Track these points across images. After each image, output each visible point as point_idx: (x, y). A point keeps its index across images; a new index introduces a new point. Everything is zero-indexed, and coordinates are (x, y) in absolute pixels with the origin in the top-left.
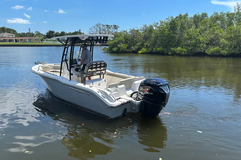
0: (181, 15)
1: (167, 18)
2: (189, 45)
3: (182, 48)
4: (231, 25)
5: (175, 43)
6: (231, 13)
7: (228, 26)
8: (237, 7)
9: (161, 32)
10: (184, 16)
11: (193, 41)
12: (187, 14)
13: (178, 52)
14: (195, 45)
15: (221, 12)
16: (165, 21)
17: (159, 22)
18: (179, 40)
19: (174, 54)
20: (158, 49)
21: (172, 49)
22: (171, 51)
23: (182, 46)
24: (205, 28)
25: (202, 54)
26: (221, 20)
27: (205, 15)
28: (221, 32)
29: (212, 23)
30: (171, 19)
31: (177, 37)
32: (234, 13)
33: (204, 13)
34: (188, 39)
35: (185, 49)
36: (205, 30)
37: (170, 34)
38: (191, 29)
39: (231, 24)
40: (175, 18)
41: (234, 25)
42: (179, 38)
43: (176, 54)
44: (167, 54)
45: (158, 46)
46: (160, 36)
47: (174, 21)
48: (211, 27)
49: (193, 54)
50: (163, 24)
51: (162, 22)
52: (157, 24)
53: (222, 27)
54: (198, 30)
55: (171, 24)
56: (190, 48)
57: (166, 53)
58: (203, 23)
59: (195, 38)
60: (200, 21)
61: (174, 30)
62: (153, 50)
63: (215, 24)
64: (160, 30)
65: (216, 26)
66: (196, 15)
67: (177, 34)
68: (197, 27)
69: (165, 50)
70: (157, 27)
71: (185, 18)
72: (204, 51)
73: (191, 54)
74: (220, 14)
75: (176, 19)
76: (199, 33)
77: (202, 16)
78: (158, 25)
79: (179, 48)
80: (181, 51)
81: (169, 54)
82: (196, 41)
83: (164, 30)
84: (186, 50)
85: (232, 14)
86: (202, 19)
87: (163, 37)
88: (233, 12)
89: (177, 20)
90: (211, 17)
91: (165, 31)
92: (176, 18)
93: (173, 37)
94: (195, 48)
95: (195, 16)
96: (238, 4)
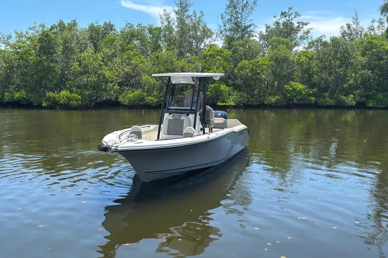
0: (61, 24)
1: (32, 26)
2: (85, 86)
3: (71, 91)
4: (158, 50)
5: (53, 82)
6: (155, 27)
7: (152, 52)
8: (165, 17)
9: (20, 57)
10: (69, 24)
11: (93, 78)
12: (75, 21)
13: (62, 102)
14: (96, 87)
15: (139, 24)
16: (27, 32)
17: (14, 35)
18: (63, 76)
19: (54, 105)
20: (17, 95)
21: (50, 94)
22: (48, 99)
23: (71, 87)
24: (114, 53)
25: (114, 104)
26: (140, 39)
27: (109, 27)
28: (142, 62)
29: (125, 44)
30: (41, 29)
31: (58, 68)
32: (160, 28)
33: (108, 23)
34: (82, 74)
35: (76, 95)
36: (114, 55)
37: (40, 61)
38: (85, 54)
39: (157, 48)
40: (50, 27)
41: (162, 50)
42: (62, 70)
43: (58, 105)
44: (40, 107)
45: (17, 87)
46: (19, 66)
47: (47, 36)
48: (123, 50)
49: (94, 105)
50: (24, 39)
51: (20, 36)
52: (10, 37)
53: (143, 53)
54: (99, 55)
55: (41, 40)
56: (87, 93)
57: (35, 104)
58: (107, 42)
59: (96, 72)
60: (102, 38)
61: (50, 53)
62: (3, 96)
63: (129, 46)
64: (18, 53)
65: (132, 50)
66: (92, 25)
67: (57, 62)
68: (97, 49)
69: (33, 98)
70: (9, 44)
71: (70, 29)
72: (117, 98)
73: (91, 104)
74: (137, 28)
75: (51, 30)
76: (103, 61)
77: (106, 29)
78: (13, 41)
79: (64, 93)
80: (69, 99)
81: (44, 104)
82: (99, 77)
83: (26, 53)
84: (80, 97)
85: (156, 29)
86: (105, 34)
87: (26, 67)
88: (159, 25)
89: (55, 33)
90: (122, 32)
91: (30, 54)
92: (52, 28)
93: (50, 69)
94: (97, 93)
95: (92, 28)
96: (166, 11)
